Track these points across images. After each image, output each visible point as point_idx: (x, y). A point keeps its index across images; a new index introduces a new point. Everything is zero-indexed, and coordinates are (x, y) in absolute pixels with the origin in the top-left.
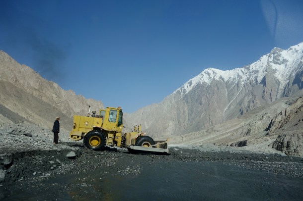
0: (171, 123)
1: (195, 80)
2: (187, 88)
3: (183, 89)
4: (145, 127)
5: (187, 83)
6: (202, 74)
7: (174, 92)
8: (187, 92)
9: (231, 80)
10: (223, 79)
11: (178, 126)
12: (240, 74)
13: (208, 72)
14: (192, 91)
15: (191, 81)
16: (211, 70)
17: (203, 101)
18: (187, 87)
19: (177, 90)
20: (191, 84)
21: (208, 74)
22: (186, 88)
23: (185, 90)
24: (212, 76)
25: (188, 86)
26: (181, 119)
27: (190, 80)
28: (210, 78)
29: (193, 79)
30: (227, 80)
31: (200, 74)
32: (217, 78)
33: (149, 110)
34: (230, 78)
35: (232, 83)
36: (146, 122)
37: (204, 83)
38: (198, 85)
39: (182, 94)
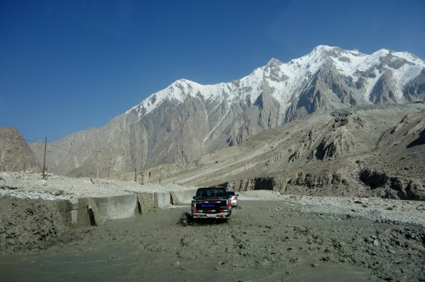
0: (120, 159)
1: (161, 95)
2: (148, 106)
3: (141, 107)
4: (74, 166)
5: (147, 99)
6: (171, 87)
7: (127, 112)
8: (147, 113)
9: (214, 98)
10: (202, 97)
11: (131, 163)
12: (226, 92)
13: (180, 85)
14: (155, 111)
15: (155, 96)
16: (185, 83)
17: (173, 127)
18: (149, 104)
19: (132, 109)
20: (154, 100)
21: (181, 87)
22: (145, 106)
23: (144, 110)
24: (186, 91)
25: (150, 103)
26: (136, 153)
27: (153, 95)
28: (183, 93)
29: (157, 94)
30: (208, 98)
31: (170, 86)
32: (193, 95)
33: (84, 138)
34: (212, 95)
35: (215, 103)
36: (76, 158)
37: (175, 101)
38: (166, 103)
39: (140, 114)
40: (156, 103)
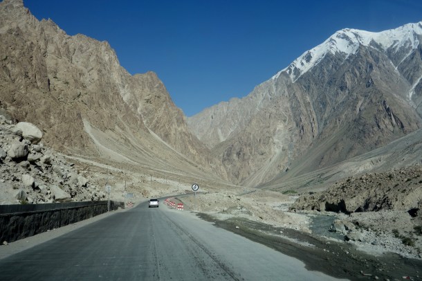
0: (280, 126)
1: (317, 52)
3: (293, 68)
4: (219, 139)
5: (299, 59)
6: (331, 40)
7: (273, 78)
8: (303, 73)
9: (399, 45)
10: (379, 46)
11: (297, 131)
12: (419, 33)
13: (344, 35)
14: (314, 69)
15: (309, 53)
16: (350, 33)
17: (349, 83)
18: (302, 64)
19: (283, 70)
20: (308, 58)
21: (345, 37)
22: (298, 65)
23: (297, 71)
24: (355, 41)
25: (304, 62)
26: (303, 118)
27: (306, 52)
28: (351, 43)
29: (312, 51)
30: (389, 46)
31: (329, 39)
32: (366, 43)
33: (225, 110)
34: (395, 42)
35: (403, 50)
36: (219, 131)
37: (340, 55)
38: (328, 57)
39: (292, 76)
40: (313, 61)
